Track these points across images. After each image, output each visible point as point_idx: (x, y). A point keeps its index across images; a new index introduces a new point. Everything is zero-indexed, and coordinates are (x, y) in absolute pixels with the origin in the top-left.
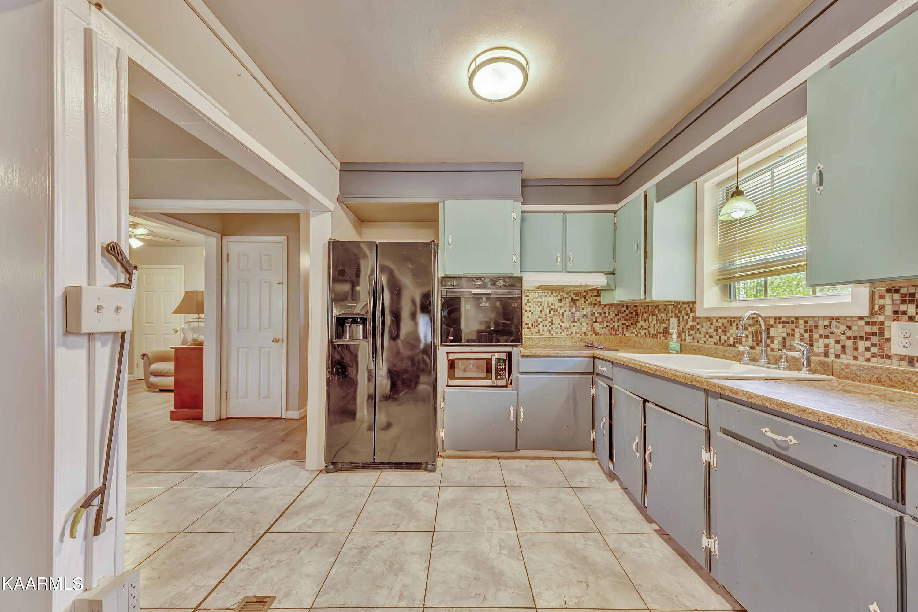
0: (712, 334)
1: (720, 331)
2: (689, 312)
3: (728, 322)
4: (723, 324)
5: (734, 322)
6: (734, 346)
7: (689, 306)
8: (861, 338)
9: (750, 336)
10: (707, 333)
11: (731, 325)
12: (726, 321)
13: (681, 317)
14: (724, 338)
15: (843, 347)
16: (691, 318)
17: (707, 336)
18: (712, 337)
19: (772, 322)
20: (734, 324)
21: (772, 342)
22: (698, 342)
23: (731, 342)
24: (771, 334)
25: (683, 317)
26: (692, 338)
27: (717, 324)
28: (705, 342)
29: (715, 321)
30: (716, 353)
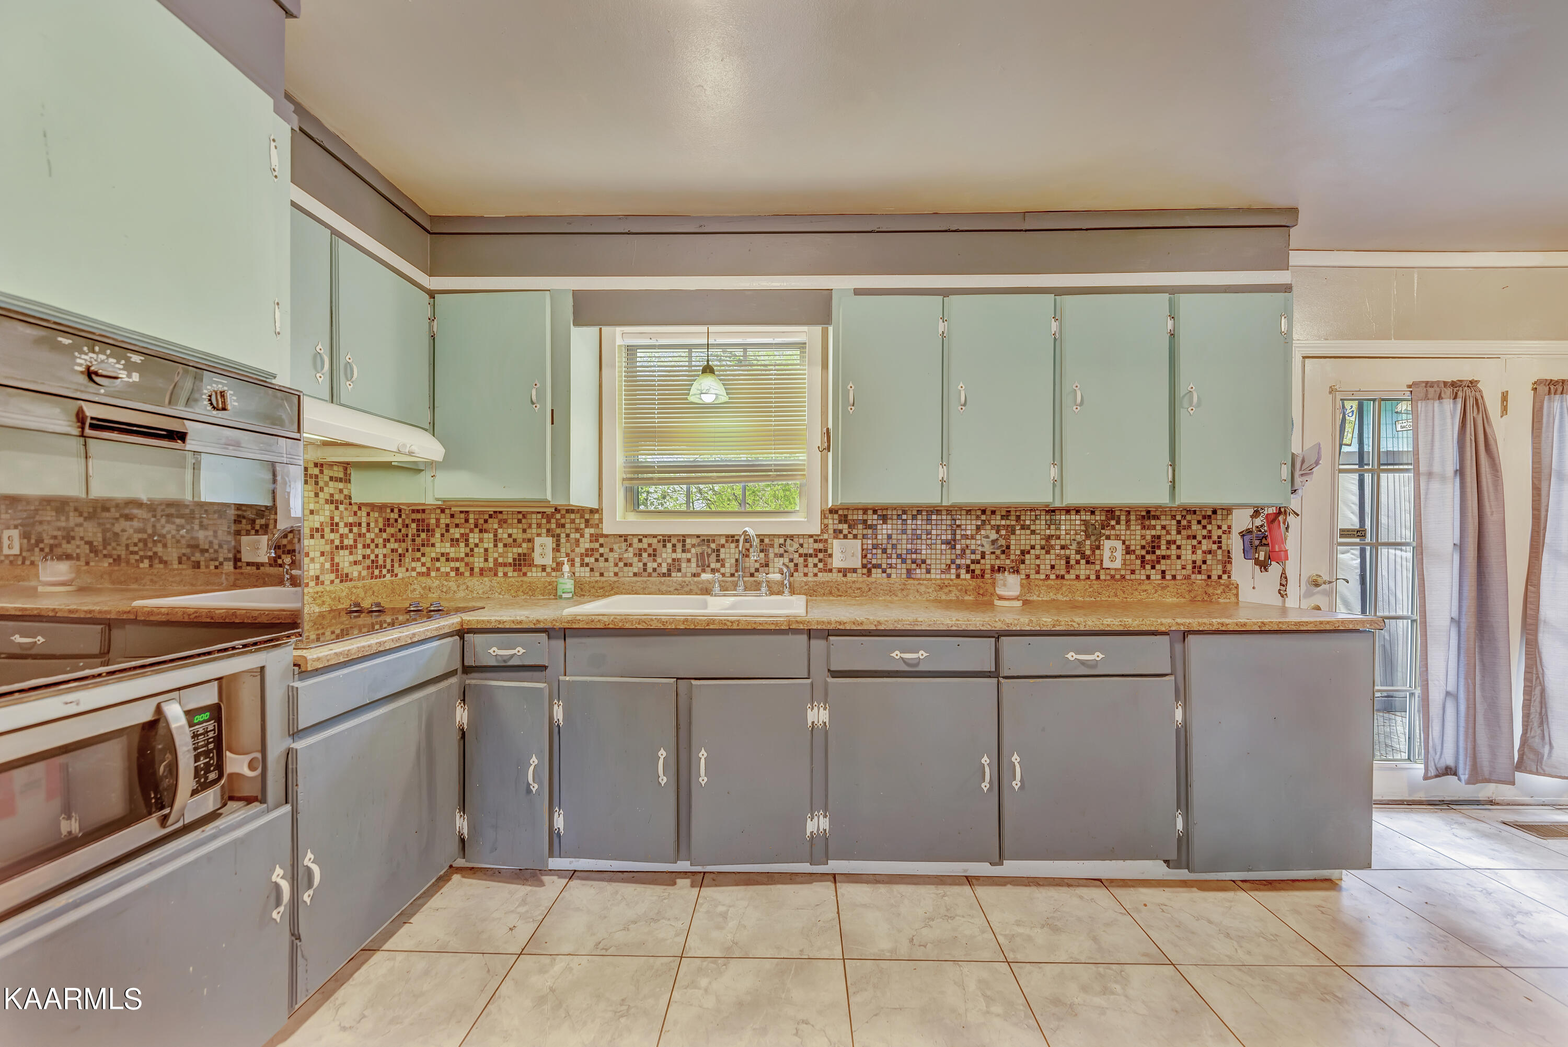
0: (630, 561)
1: (645, 555)
2: (583, 526)
3: (659, 542)
4: (650, 545)
5: (669, 541)
6: (670, 575)
7: (582, 517)
8: (811, 556)
9: (694, 560)
10: (620, 559)
11: (665, 546)
12: (655, 540)
13: (563, 535)
14: (651, 565)
15: (796, 565)
16: (587, 536)
17: (621, 564)
18: (631, 565)
19: (723, 541)
20: (669, 545)
21: (723, 566)
22: (602, 575)
23: (664, 570)
24: (722, 556)
25: (568, 536)
26: (588, 569)
27: (640, 546)
28: (616, 574)
29: (636, 540)
30: (644, 589)
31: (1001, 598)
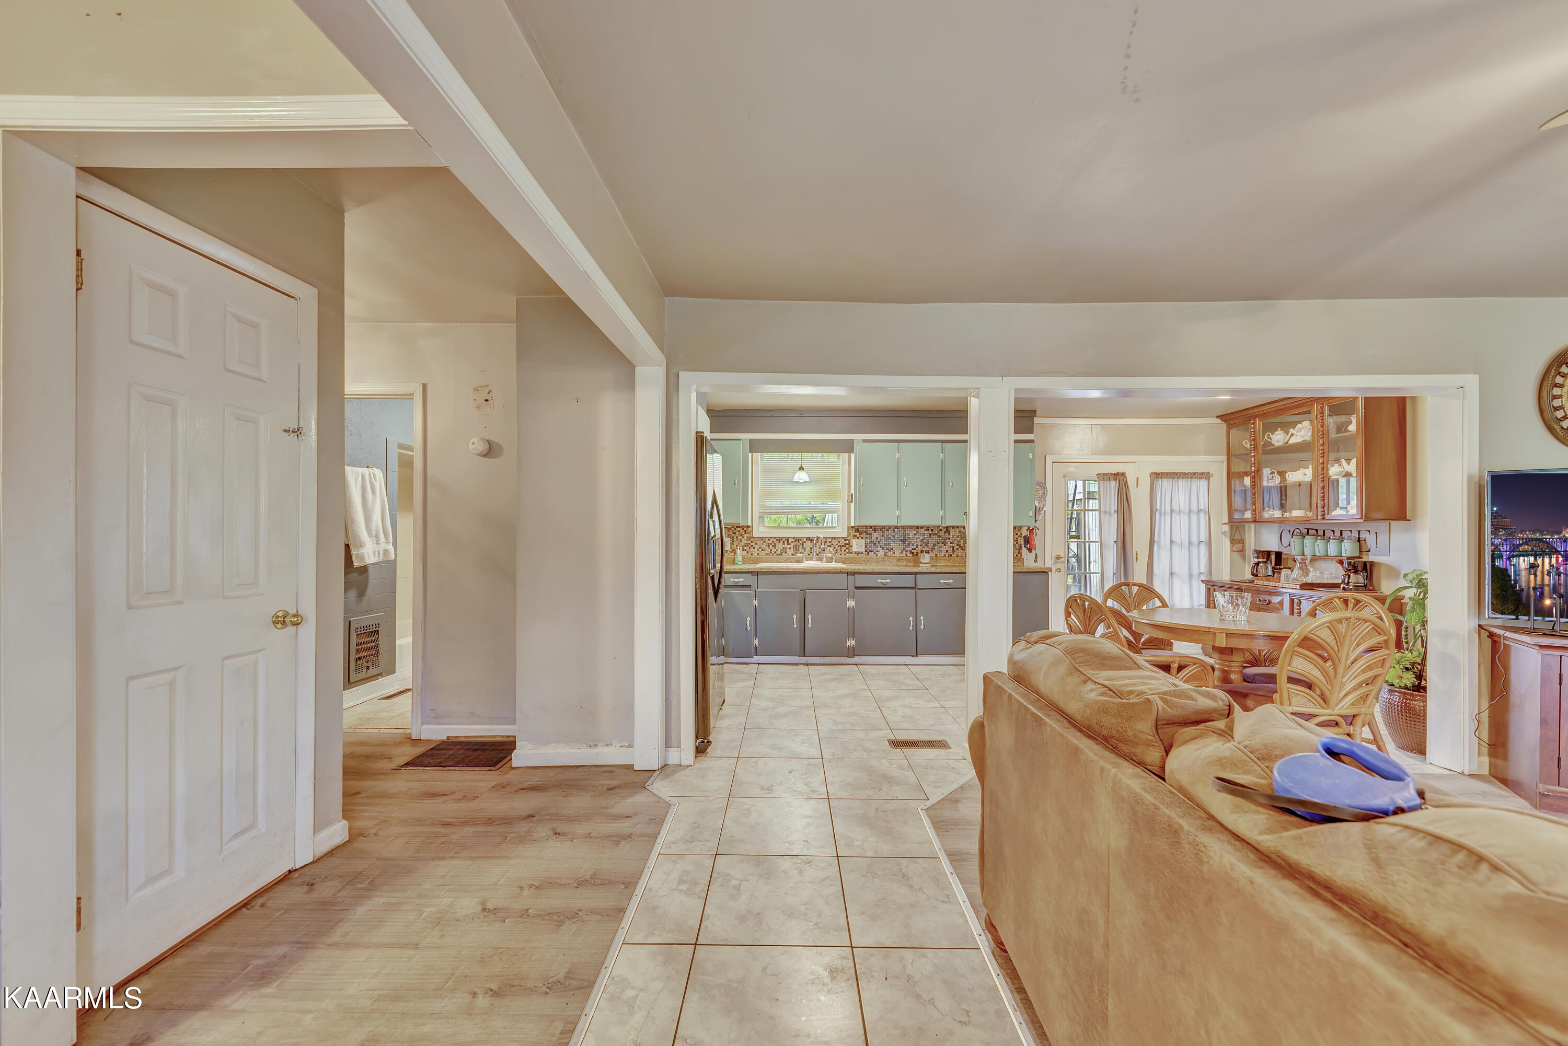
0: (764, 548)
1: (771, 546)
2: (743, 533)
3: (777, 540)
4: (773, 542)
5: (782, 540)
6: (782, 555)
7: (743, 529)
8: (843, 546)
9: (792, 548)
10: (760, 548)
11: (779, 542)
12: (775, 539)
13: (735, 537)
14: (773, 551)
15: (837, 550)
16: (745, 537)
17: (760, 550)
18: (765, 550)
19: (805, 540)
20: (781, 542)
21: (805, 551)
22: (752, 554)
23: (779, 553)
24: (804, 546)
25: (737, 537)
26: (746, 552)
27: (769, 542)
28: (758, 554)
29: (767, 539)
30: (771, 560)
31: (922, 563)
